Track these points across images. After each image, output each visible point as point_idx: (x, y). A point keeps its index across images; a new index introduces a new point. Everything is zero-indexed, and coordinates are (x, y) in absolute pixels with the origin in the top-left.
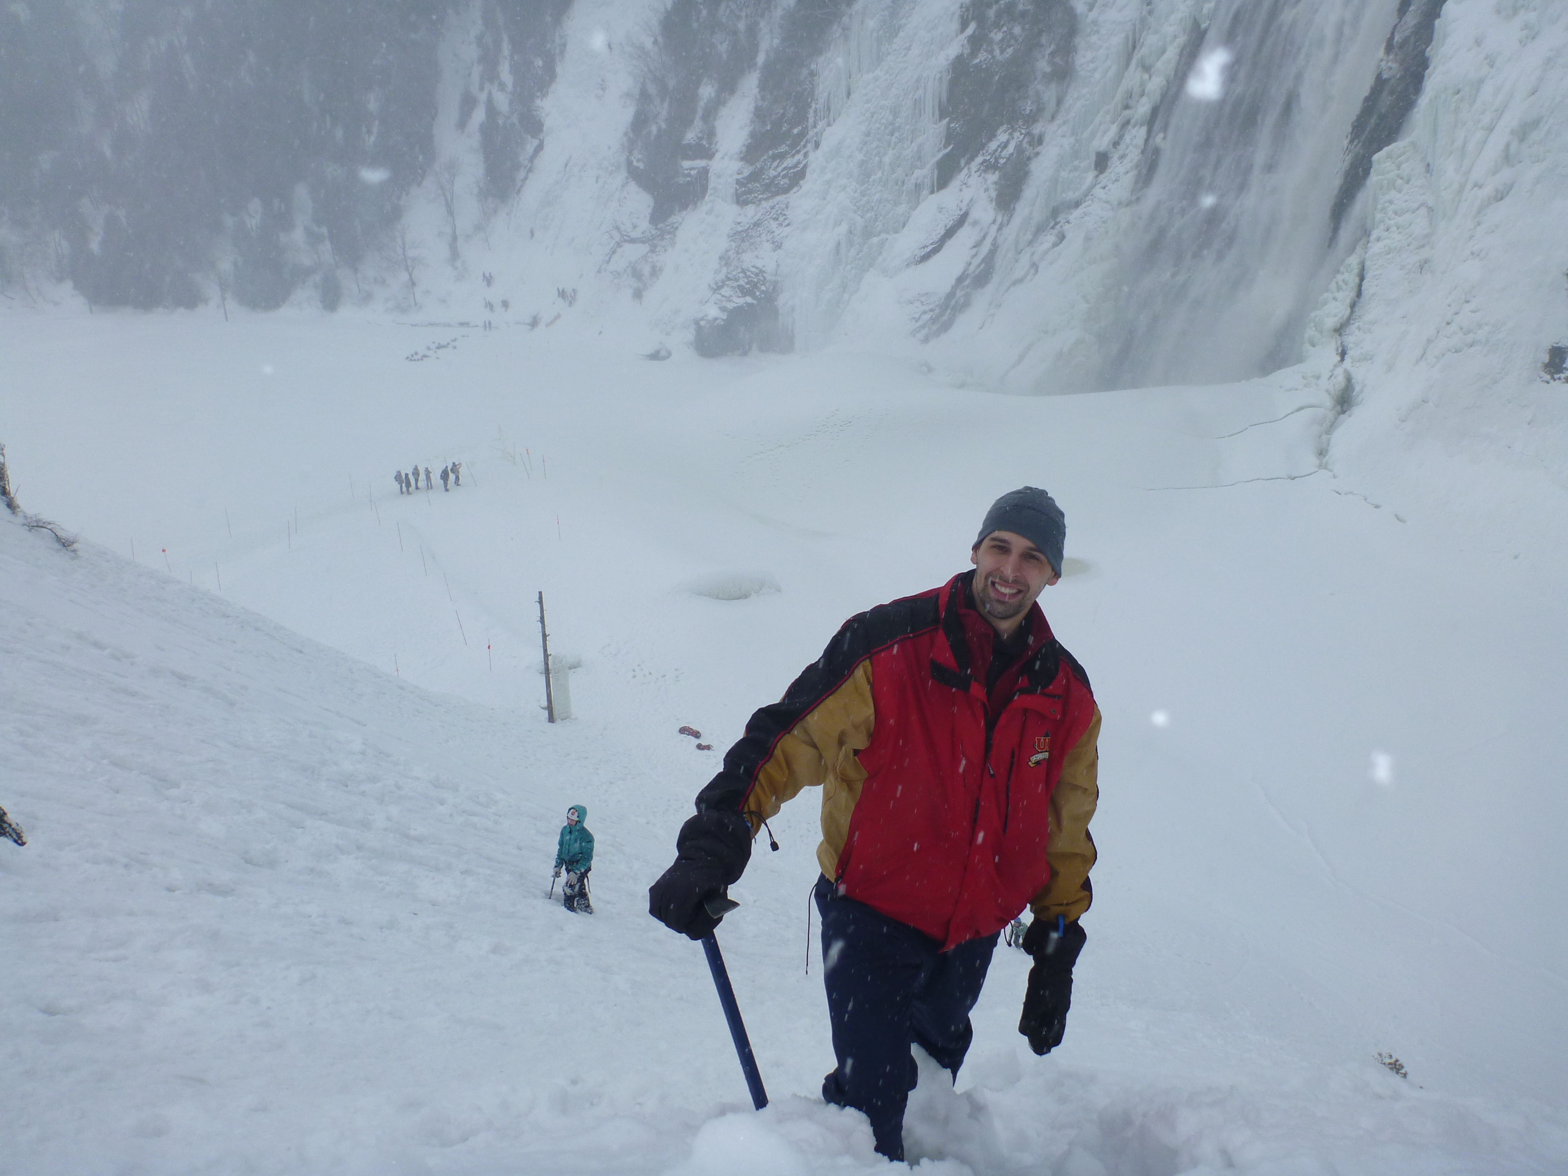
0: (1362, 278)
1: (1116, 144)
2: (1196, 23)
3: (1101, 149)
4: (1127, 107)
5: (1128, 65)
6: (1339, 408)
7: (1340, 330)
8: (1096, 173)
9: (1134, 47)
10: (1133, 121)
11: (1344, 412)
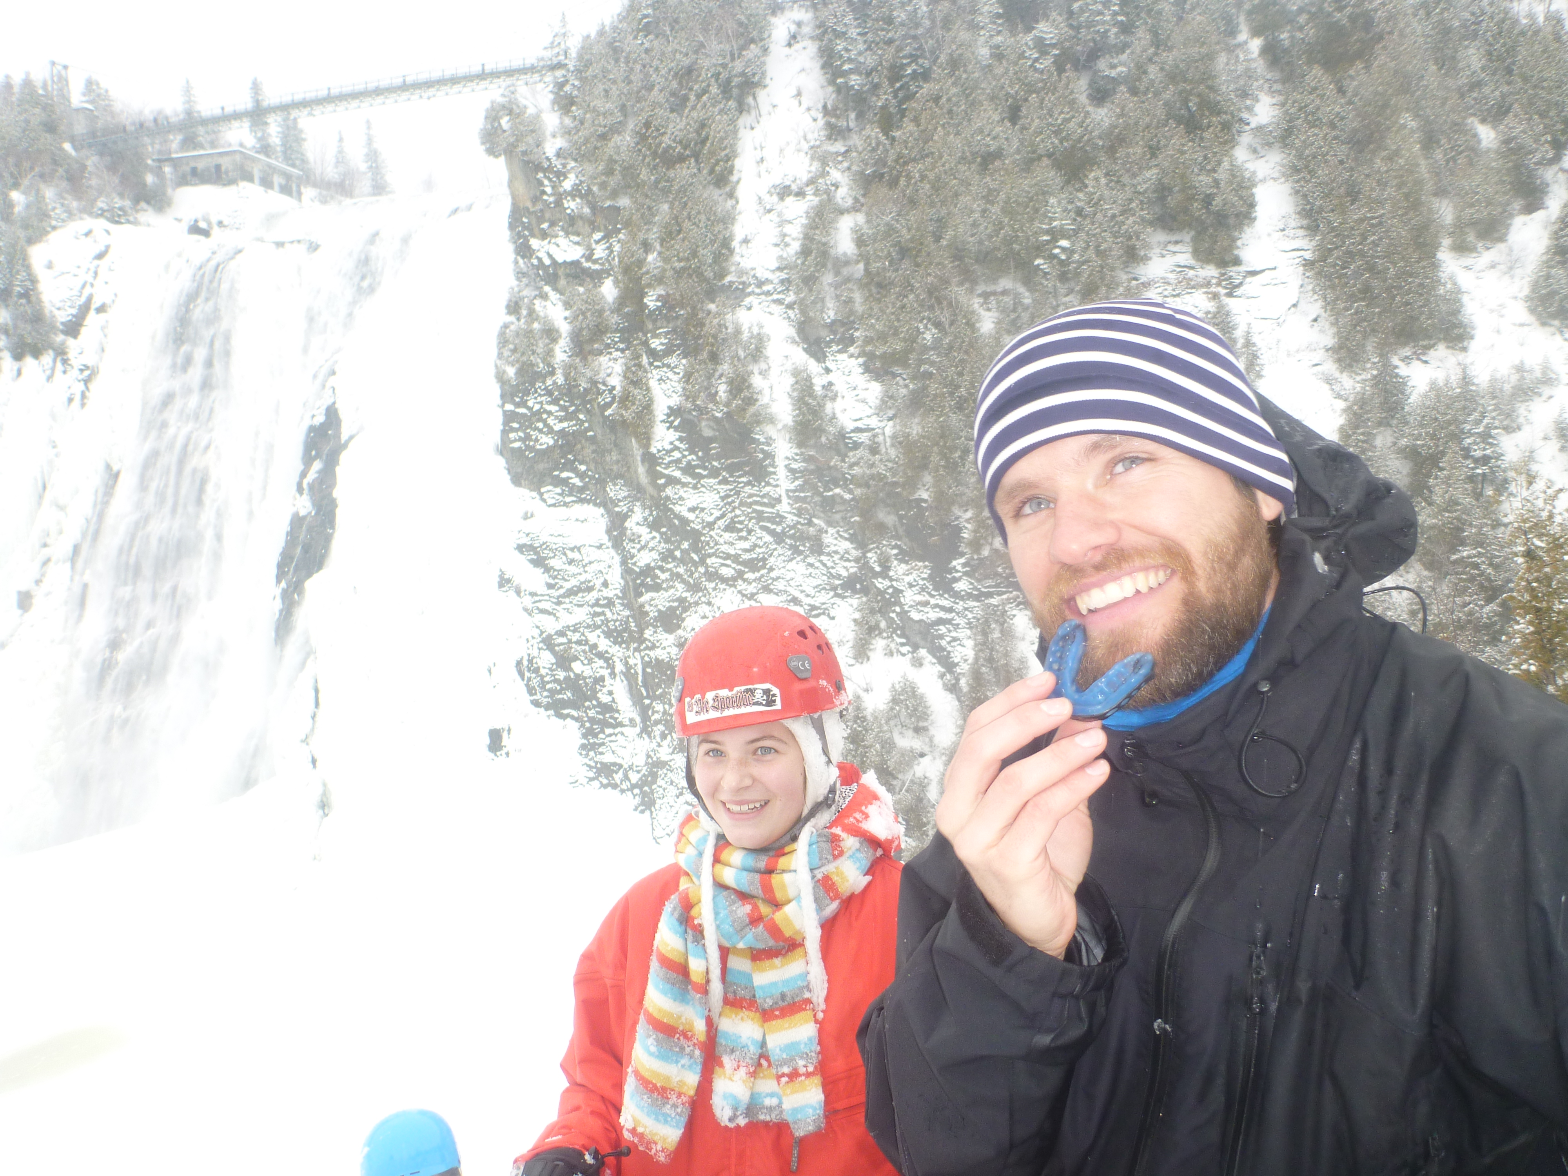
0: (317, 691)
1: (38, 582)
2: (108, 467)
3: (23, 588)
4: (45, 545)
5: (40, 504)
6: (321, 812)
7: (305, 741)
8: (20, 612)
9: (44, 487)
10: (53, 559)
11: (326, 815)
